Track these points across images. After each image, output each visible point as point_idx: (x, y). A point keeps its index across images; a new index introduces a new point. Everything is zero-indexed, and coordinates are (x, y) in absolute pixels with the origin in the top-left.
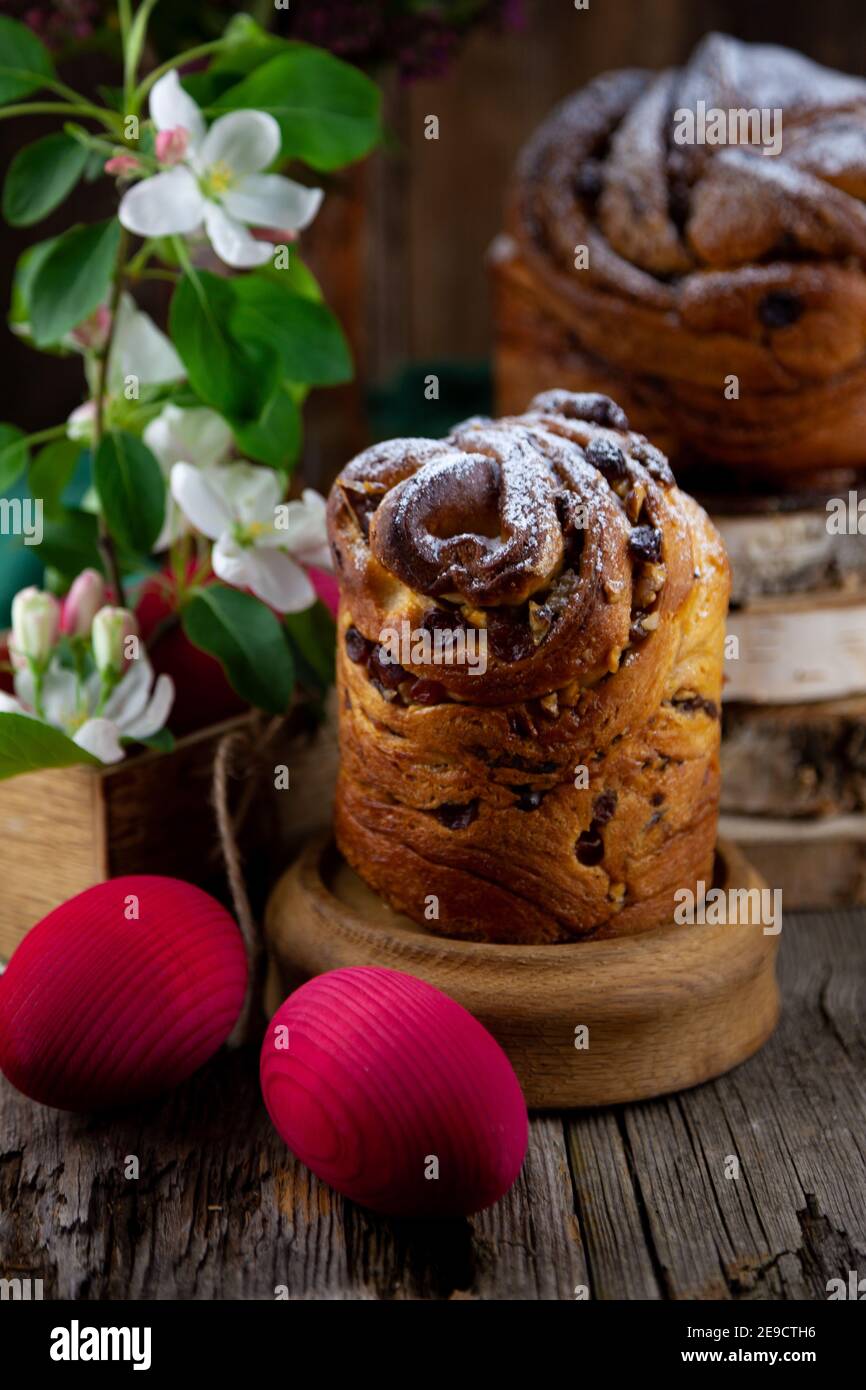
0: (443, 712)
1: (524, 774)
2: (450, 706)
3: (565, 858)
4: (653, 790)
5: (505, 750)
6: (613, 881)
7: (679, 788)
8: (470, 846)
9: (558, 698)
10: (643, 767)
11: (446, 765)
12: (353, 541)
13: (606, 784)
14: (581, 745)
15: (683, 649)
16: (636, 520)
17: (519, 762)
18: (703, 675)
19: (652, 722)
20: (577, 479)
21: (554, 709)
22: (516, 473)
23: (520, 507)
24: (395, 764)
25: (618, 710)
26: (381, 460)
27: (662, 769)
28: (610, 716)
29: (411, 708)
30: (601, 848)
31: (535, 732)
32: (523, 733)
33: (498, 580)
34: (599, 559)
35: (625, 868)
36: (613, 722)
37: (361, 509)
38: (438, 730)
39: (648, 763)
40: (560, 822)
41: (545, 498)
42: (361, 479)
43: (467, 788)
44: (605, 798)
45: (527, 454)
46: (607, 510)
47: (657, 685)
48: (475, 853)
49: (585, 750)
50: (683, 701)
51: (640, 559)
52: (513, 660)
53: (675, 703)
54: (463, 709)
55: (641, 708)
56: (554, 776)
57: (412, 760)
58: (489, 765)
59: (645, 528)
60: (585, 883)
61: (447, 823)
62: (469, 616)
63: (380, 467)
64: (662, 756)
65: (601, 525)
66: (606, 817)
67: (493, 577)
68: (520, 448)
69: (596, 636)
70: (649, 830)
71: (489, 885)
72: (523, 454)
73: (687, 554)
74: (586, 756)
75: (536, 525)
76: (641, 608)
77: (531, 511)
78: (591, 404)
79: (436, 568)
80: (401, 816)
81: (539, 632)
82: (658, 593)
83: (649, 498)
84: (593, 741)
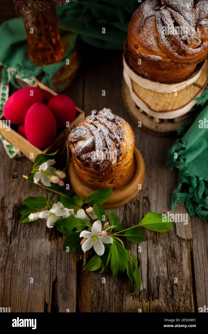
2: (88, 172)
63: (76, 137)
78: (112, 119)
83: (120, 145)
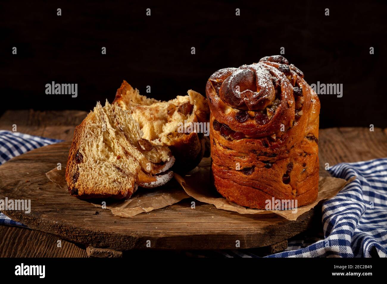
0: (243, 141)
1: (267, 157)
3: (279, 181)
4: (303, 162)
5: (261, 151)
6: (293, 189)
7: (310, 162)
8: (253, 180)
9: (276, 135)
10: (300, 155)
11: (245, 157)
12: (214, 96)
13: (290, 160)
14: (283, 149)
15: (309, 121)
16: (294, 85)
17: (265, 154)
18: (315, 130)
19: (302, 142)
20: (277, 74)
21: (275, 138)
22: (260, 73)
23: (262, 82)
24: (230, 158)
25: (293, 138)
26: (221, 73)
27: (305, 156)
28: (290, 140)
29: (234, 141)
30: (289, 179)
31: (270, 145)
32: (267, 146)
33: (258, 101)
34: (286, 95)
35: (296, 185)
36: (291, 142)
37: (216, 87)
38: (242, 146)
39: (301, 155)
40: (278, 171)
41: (269, 79)
42: (216, 79)
43: (251, 163)
44: (290, 164)
45: (263, 68)
46: (286, 82)
47: (303, 132)
48: (254, 181)
49: (284, 150)
50: (310, 137)
51: (297, 96)
52: (263, 124)
53: (308, 137)
54: (249, 140)
55: (299, 138)
56: (276, 158)
57: (235, 156)
58: (257, 155)
59: (297, 88)
60: (285, 189)
61: (245, 174)
62: (250, 113)
64: (305, 152)
65: (285, 86)
66: (290, 170)
67: (256, 101)
68: (260, 67)
69: (286, 116)
70: (302, 174)
71: (258, 191)
72: (262, 69)
73: (309, 95)
74: (284, 152)
75: (268, 86)
76: (298, 109)
77: (265, 83)
79: (239, 99)
80: (231, 173)
81: (270, 116)
82: (302, 105)
84: (286, 147)
